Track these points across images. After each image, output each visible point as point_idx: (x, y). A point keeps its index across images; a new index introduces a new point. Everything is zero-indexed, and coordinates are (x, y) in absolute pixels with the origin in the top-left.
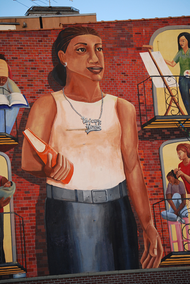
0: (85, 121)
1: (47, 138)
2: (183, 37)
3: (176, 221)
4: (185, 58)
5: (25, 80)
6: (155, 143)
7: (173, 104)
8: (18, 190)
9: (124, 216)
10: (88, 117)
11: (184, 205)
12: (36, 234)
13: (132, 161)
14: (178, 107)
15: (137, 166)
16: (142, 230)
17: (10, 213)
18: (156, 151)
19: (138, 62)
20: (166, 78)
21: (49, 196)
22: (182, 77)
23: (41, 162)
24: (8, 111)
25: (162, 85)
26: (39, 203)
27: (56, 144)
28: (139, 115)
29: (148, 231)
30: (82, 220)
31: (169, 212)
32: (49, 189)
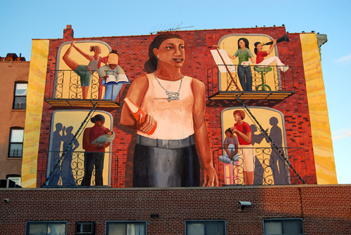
0: (168, 93)
1: (140, 103)
2: (242, 41)
3: (229, 163)
4: (242, 54)
5: (129, 66)
6: (218, 109)
7: (233, 84)
8: (116, 137)
9: (191, 159)
10: (170, 91)
11: (236, 152)
12: (126, 167)
13: (200, 121)
14: (236, 86)
15: (203, 124)
16: (203, 168)
17: (109, 152)
18: (218, 115)
19: (209, 56)
20: (228, 67)
21: (138, 142)
22: (240, 66)
23: (134, 119)
24: (115, 86)
25: (225, 71)
26: (130, 147)
27: (146, 108)
28: (208, 90)
29: (208, 170)
30: (160, 160)
31: (225, 157)
32: (138, 137)
